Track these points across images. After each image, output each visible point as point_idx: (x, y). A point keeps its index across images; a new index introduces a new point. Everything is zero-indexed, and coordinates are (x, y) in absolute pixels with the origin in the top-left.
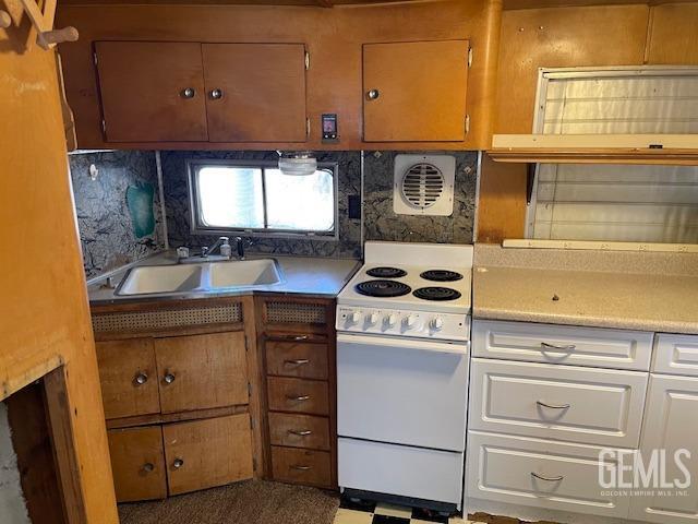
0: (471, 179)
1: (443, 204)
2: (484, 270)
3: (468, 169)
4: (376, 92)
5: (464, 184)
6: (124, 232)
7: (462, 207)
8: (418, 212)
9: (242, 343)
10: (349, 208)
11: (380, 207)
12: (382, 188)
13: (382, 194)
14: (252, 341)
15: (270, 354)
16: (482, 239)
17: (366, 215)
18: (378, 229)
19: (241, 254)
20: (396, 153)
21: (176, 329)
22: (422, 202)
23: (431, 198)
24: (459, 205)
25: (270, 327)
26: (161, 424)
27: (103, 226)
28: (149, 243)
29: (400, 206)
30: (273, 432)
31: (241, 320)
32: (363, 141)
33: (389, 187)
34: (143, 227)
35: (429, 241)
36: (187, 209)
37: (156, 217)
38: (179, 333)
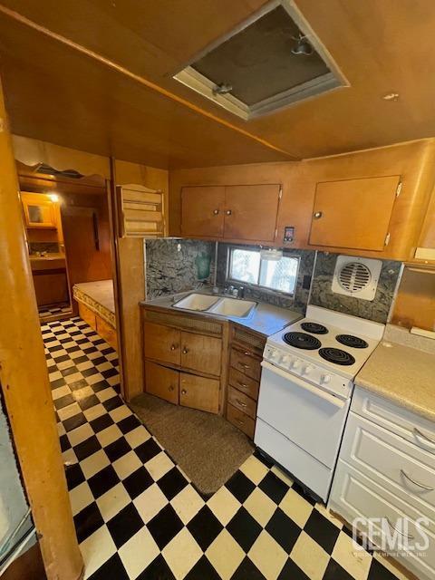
0: (393, 279)
1: (368, 292)
2: (388, 346)
3: (392, 271)
4: (321, 214)
5: (387, 280)
6: (191, 275)
7: (382, 297)
8: (348, 294)
9: (220, 345)
10: (304, 283)
11: (323, 285)
12: (326, 274)
13: (327, 277)
14: (226, 346)
15: (233, 355)
16: (395, 321)
17: (313, 288)
18: (319, 298)
19: (242, 297)
20: (338, 254)
21: (192, 328)
22: (351, 287)
23: (359, 286)
24: (379, 295)
25: (235, 342)
26: (179, 371)
27: (180, 272)
28: (205, 283)
29: (336, 287)
30: (229, 395)
31: (222, 333)
32: (309, 244)
33: (331, 274)
34: (202, 274)
35: (353, 314)
36: (225, 269)
37: (211, 270)
38: (193, 331)
